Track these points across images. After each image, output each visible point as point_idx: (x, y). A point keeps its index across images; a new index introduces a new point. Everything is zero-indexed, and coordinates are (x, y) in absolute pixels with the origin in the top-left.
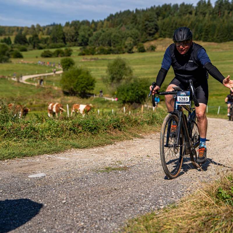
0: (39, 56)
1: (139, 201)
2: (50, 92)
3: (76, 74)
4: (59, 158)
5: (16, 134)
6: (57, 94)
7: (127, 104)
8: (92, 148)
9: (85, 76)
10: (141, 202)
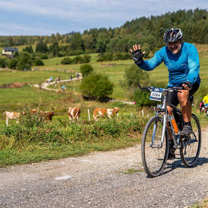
0: (59, 63)
1: (163, 201)
2: (70, 98)
3: (95, 79)
4: (83, 160)
5: (41, 139)
6: (77, 99)
7: (145, 107)
8: (114, 150)
9: (104, 81)
10: (164, 203)
